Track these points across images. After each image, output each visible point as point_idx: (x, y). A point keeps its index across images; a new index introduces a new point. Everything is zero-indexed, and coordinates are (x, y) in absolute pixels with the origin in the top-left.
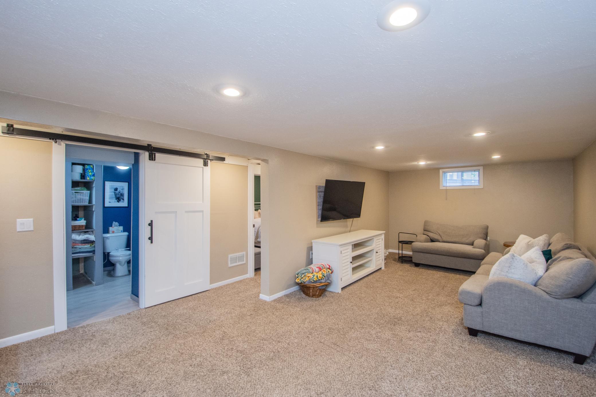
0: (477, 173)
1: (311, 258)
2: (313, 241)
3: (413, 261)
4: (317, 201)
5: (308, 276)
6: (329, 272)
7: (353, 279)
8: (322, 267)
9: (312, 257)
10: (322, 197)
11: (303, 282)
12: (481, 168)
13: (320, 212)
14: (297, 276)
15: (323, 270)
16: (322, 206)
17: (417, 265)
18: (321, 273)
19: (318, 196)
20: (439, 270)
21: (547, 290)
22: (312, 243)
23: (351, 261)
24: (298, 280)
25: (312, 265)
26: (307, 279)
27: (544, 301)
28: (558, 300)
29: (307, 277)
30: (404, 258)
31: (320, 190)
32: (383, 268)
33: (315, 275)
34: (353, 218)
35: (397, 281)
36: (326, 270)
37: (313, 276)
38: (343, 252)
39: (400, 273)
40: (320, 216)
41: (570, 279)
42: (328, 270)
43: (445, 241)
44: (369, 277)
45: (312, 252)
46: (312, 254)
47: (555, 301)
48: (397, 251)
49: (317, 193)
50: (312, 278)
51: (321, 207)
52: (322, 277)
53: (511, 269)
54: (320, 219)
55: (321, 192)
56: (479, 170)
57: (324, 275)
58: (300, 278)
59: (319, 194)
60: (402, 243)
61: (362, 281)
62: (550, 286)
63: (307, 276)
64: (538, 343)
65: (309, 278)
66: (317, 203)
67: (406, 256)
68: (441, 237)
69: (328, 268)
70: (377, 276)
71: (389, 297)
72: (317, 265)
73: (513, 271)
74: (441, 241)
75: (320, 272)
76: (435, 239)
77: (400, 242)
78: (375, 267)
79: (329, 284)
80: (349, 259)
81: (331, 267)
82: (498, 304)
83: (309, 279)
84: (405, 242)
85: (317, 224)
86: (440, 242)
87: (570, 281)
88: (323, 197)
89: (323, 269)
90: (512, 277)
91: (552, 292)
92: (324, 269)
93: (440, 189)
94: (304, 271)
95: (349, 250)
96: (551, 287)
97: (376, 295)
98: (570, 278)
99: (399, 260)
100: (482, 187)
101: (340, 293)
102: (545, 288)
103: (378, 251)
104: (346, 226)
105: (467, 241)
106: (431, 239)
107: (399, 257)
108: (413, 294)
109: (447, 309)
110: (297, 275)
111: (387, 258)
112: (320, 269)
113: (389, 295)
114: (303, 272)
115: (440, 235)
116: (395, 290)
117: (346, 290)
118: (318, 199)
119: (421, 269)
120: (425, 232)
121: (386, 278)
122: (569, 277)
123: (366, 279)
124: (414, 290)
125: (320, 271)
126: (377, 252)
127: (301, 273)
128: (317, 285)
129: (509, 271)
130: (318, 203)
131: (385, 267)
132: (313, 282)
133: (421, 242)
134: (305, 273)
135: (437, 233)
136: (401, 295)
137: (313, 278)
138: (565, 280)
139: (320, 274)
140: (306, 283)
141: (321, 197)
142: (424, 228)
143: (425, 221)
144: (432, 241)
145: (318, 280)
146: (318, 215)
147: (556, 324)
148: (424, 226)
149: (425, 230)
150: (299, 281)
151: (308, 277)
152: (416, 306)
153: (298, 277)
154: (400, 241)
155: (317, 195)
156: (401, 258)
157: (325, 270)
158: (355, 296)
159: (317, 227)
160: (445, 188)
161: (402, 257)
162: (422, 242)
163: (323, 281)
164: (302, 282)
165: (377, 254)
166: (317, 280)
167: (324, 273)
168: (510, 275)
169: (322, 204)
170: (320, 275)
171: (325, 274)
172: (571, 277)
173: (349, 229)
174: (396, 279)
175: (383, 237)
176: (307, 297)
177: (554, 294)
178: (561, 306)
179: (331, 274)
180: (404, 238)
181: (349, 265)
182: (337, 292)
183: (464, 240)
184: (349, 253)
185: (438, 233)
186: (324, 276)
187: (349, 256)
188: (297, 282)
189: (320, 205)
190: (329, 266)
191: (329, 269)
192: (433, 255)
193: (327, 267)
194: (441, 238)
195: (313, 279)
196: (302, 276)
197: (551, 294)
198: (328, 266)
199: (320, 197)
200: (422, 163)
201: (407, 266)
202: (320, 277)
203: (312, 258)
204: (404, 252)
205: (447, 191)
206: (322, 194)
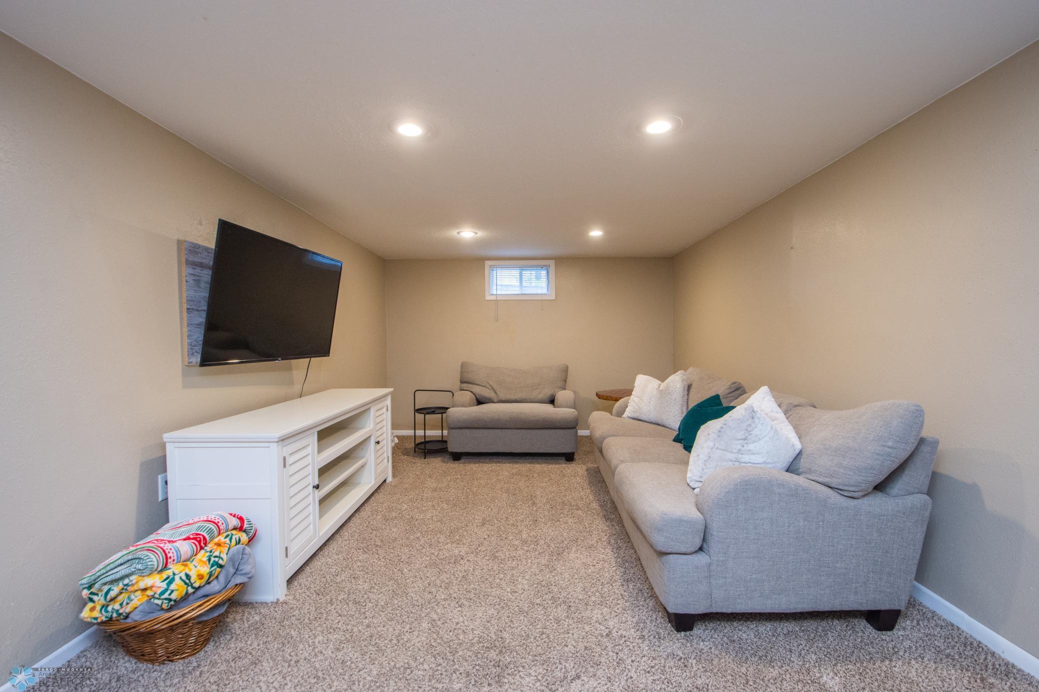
0: (544, 273)
1: (160, 499)
2: (166, 436)
3: (450, 450)
4: (185, 295)
5: (142, 585)
6: (238, 542)
7: (321, 534)
8: (210, 531)
9: (166, 493)
10: (206, 283)
11: (120, 614)
12: (552, 263)
13: (199, 335)
14: (85, 593)
15: (216, 540)
16: (204, 315)
17: (457, 457)
18: (205, 559)
19: (190, 279)
20: (501, 460)
21: (834, 482)
22: (163, 446)
23: (316, 483)
24: (93, 609)
25: (167, 526)
26: (138, 600)
27: (833, 509)
28: (856, 502)
29: (139, 593)
30: (429, 447)
31: (197, 260)
32: (390, 479)
33: (177, 578)
34: (311, 357)
35: (433, 506)
36: (227, 540)
37: (164, 585)
38: (290, 460)
39: (431, 483)
40: (199, 348)
41: (889, 450)
42: (237, 535)
43: (503, 399)
44: (363, 513)
45: (166, 476)
46: (166, 482)
47: (853, 504)
48: (410, 432)
49: (184, 267)
50: (163, 593)
51: (201, 318)
52: (211, 574)
53: (747, 443)
54: (197, 359)
55: (201, 266)
56: (547, 267)
57: (221, 562)
58: (99, 599)
59: (191, 271)
60: (425, 412)
61: (345, 533)
62: (841, 470)
63: (135, 587)
64: (822, 608)
65: (149, 593)
66: (184, 300)
67: (431, 440)
68: (495, 392)
69: (235, 529)
70: (382, 503)
71: (434, 565)
72: (188, 528)
73: (751, 447)
74: (495, 401)
75: (203, 555)
76: (486, 398)
77: (419, 411)
78: (373, 482)
79: (243, 586)
80: (310, 477)
81: (246, 522)
82: (745, 535)
83: (146, 598)
84: (430, 411)
85: (184, 375)
86: (493, 402)
87: (889, 455)
88: (208, 286)
89: (212, 539)
90: (750, 461)
91: (845, 485)
92: (219, 534)
93: (486, 299)
94: (122, 567)
95: (309, 450)
96: (846, 474)
97: (401, 571)
98: (889, 447)
99: (415, 452)
100: (553, 297)
101: (282, 598)
102: (827, 477)
103: (379, 439)
104: (291, 383)
105: (540, 396)
106: (477, 399)
107: (417, 445)
108: (486, 537)
109: (577, 558)
110: (90, 587)
111: (396, 450)
112: (200, 542)
113: (433, 557)
114: (118, 576)
115: (493, 388)
116: (442, 538)
117: (302, 579)
118: (188, 290)
119: (467, 465)
120: (465, 386)
121: (406, 506)
122: (885, 446)
123: (356, 520)
124: (483, 524)
125: (202, 548)
126: (378, 443)
127: (108, 579)
128: (189, 611)
129: (744, 449)
130: (188, 301)
131: (394, 476)
132: (165, 606)
133: (462, 406)
134: (127, 576)
135: (488, 386)
136: (464, 550)
137: (167, 590)
138: (879, 454)
139: (201, 561)
140: (136, 617)
141: (203, 285)
142: (461, 377)
143: (462, 364)
144: (479, 402)
145: (191, 590)
146: (190, 344)
147: (853, 556)
148: (461, 373)
149: (462, 382)
150: (96, 614)
151: (145, 590)
152: (513, 575)
153: (91, 600)
154: (416, 408)
155: (184, 275)
156: (422, 446)
157: (222, 538)
158: (340, 598)
159: (185, 386)
160: (493, 298)
161: (426, 442)
162: (465, 407)
163: (215, 586)
164: (115, 615)
165: (379, 446)
166: (187, 593)
167: (217, 553)
168: (746, 458)
169: (206, 308)
170: (199, 568)
171: (224, 556)
172: (890, 444)
173: (297, 388)
174: (430, 503)
175: (388, 402)
176: (143, 666)
177: (851, 489)
178: (863, 513)
179: (248, 549)
180: (424, 401)
181: (311, 496)
182: (269, 598)
183: (535, 395)
184: (309, 459)
185: (491, 386)
186: (221, 566)
187: (310, 467)
188: (89, 620)
189: (197, 310)
190: (241, 519)
191: (241, 529)
192: (490, 431)
193: (231, 527)
194: (495, 395)
195: (166, 595)
196: (112, 594)
197: (841, 490)
198: (235, 522)
199: (197, 282)
200: (467, 234)
201: (437, 464)
202: (201, 577)
203: (166, 499)
204: (429, 433)
205: (498, 303)
206: (206, 276)
